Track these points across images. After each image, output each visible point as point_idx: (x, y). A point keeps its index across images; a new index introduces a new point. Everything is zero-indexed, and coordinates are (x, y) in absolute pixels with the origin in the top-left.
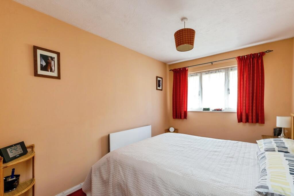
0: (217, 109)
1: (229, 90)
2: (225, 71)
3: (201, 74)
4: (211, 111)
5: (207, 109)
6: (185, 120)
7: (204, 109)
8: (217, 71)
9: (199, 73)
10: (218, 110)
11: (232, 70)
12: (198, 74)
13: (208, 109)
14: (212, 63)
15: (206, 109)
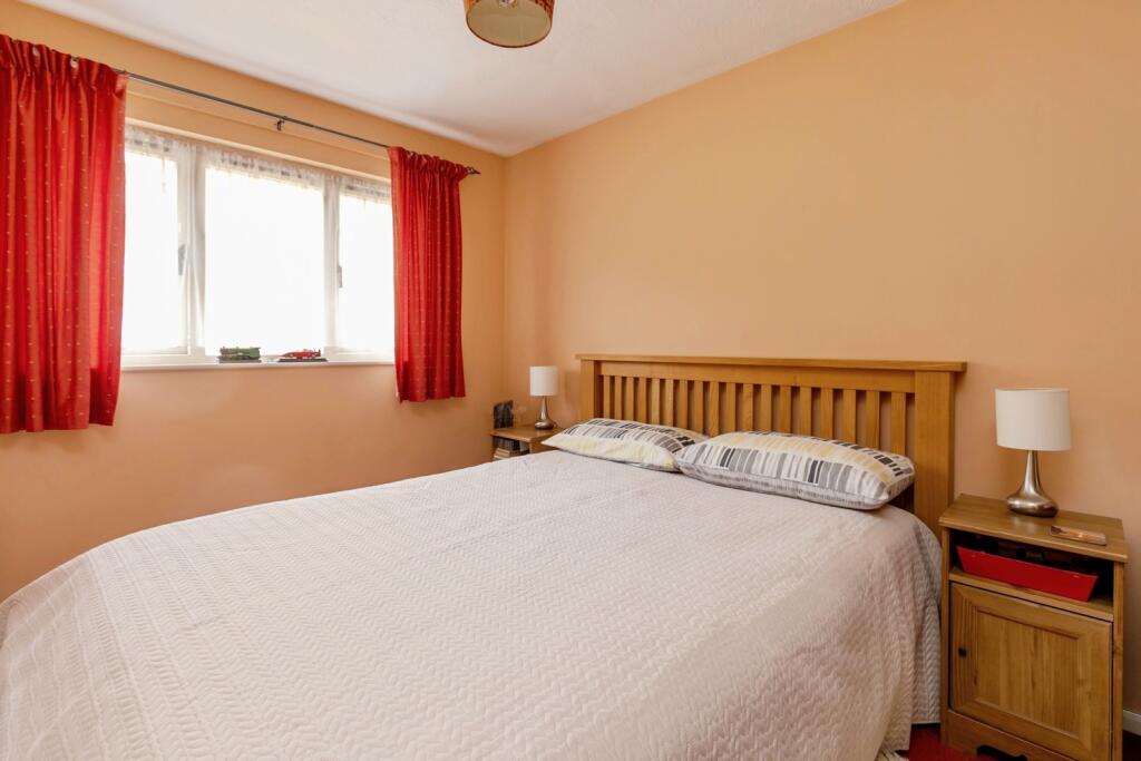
0: (294, 354)
1: (339, 269)
2: (323, 186)
3: (199, 153)
4: (264, 362)
5: (245, 351)
6: (95, 431)
7: (224, 351)
8: (293, 172)
9: (183, 140)
10: (300, 356)
11: (351, 188)
12: (175, 145)
13: (250, 355)
14: (281, 120)
15: (237, 351)
